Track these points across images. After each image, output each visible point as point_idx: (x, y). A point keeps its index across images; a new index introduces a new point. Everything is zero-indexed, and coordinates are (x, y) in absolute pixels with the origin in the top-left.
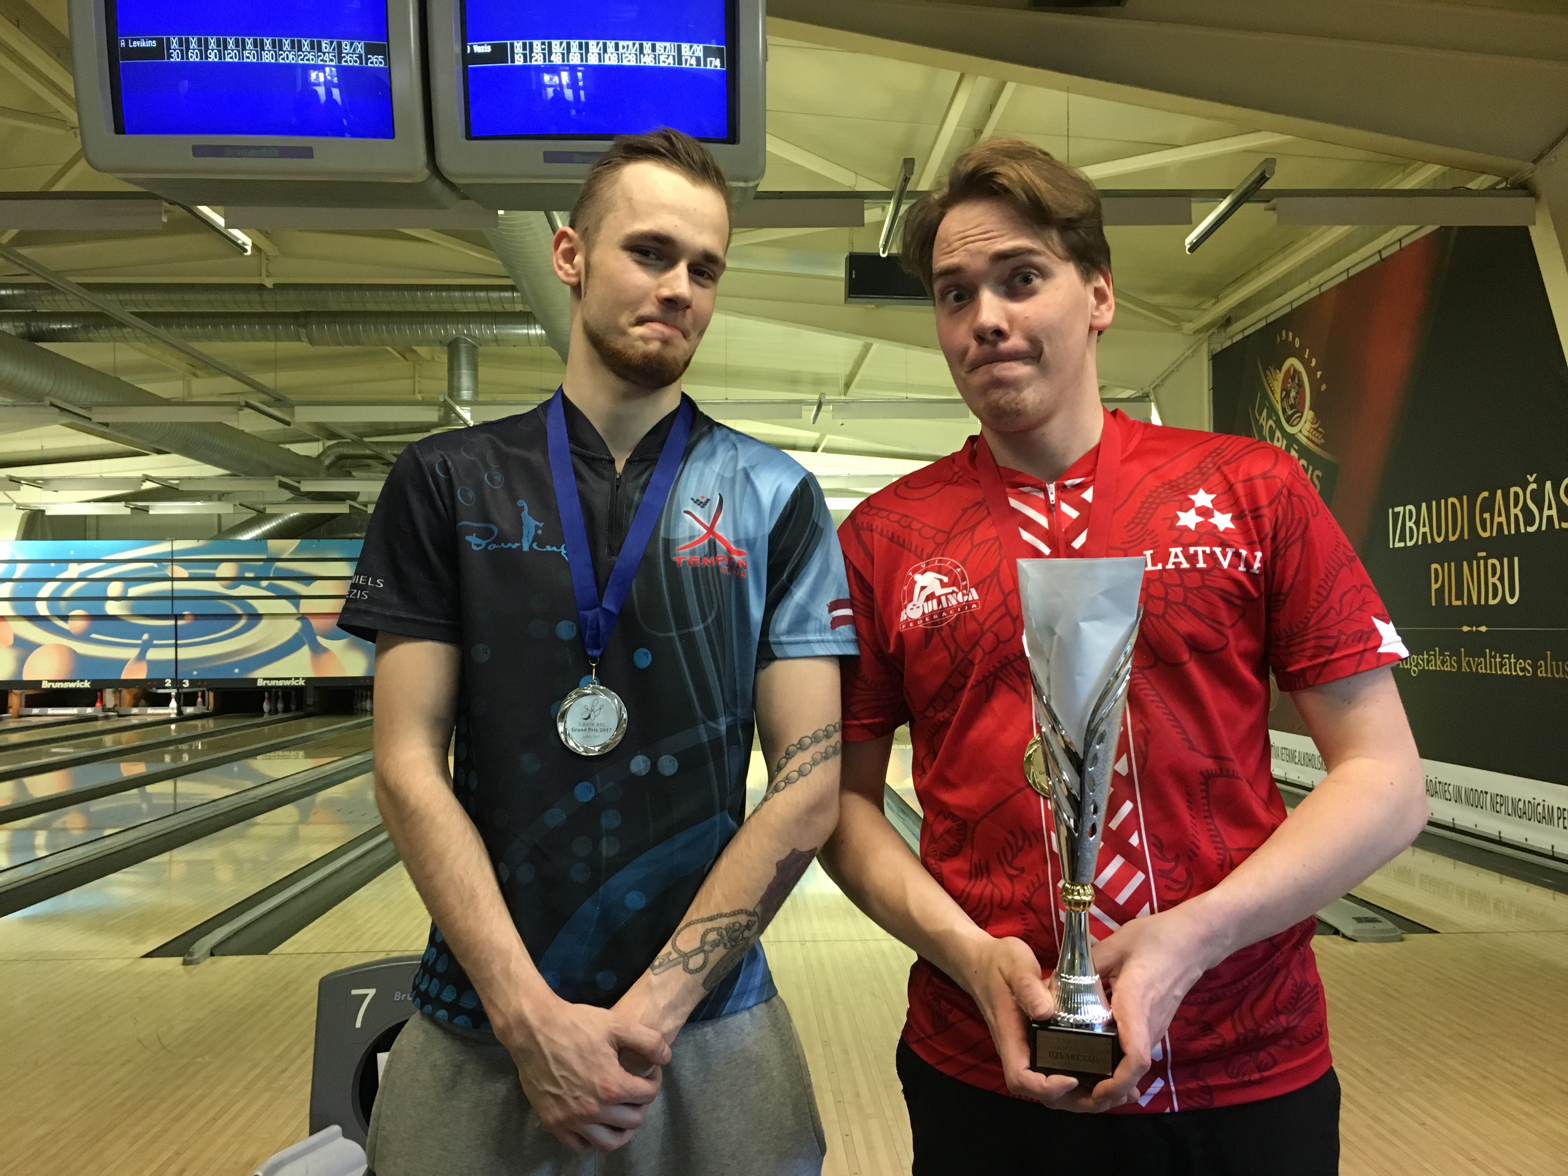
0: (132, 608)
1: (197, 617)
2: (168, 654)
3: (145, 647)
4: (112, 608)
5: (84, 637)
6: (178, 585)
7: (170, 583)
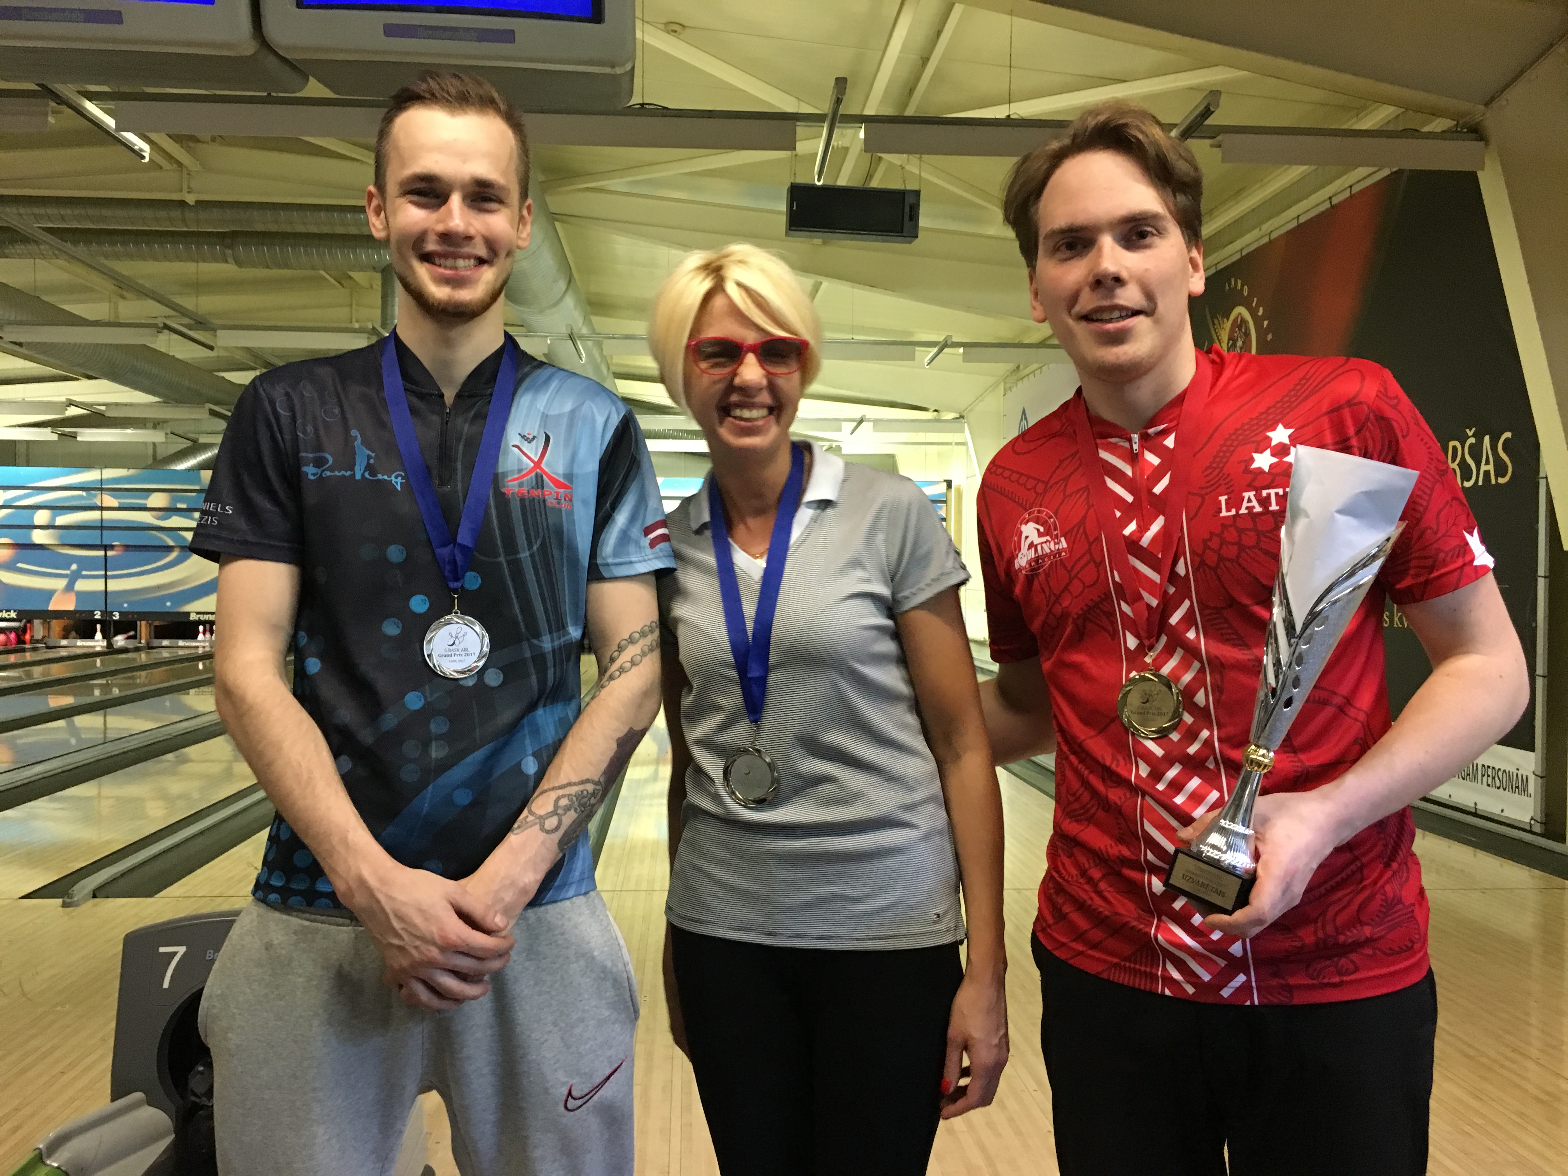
0: (61, 537)
1: (127, 547)
2: (98, 585)
3: (73, 579)
4: (39, 537)
5: (9, 566)
6: (107, 515)
7: (99, 512)
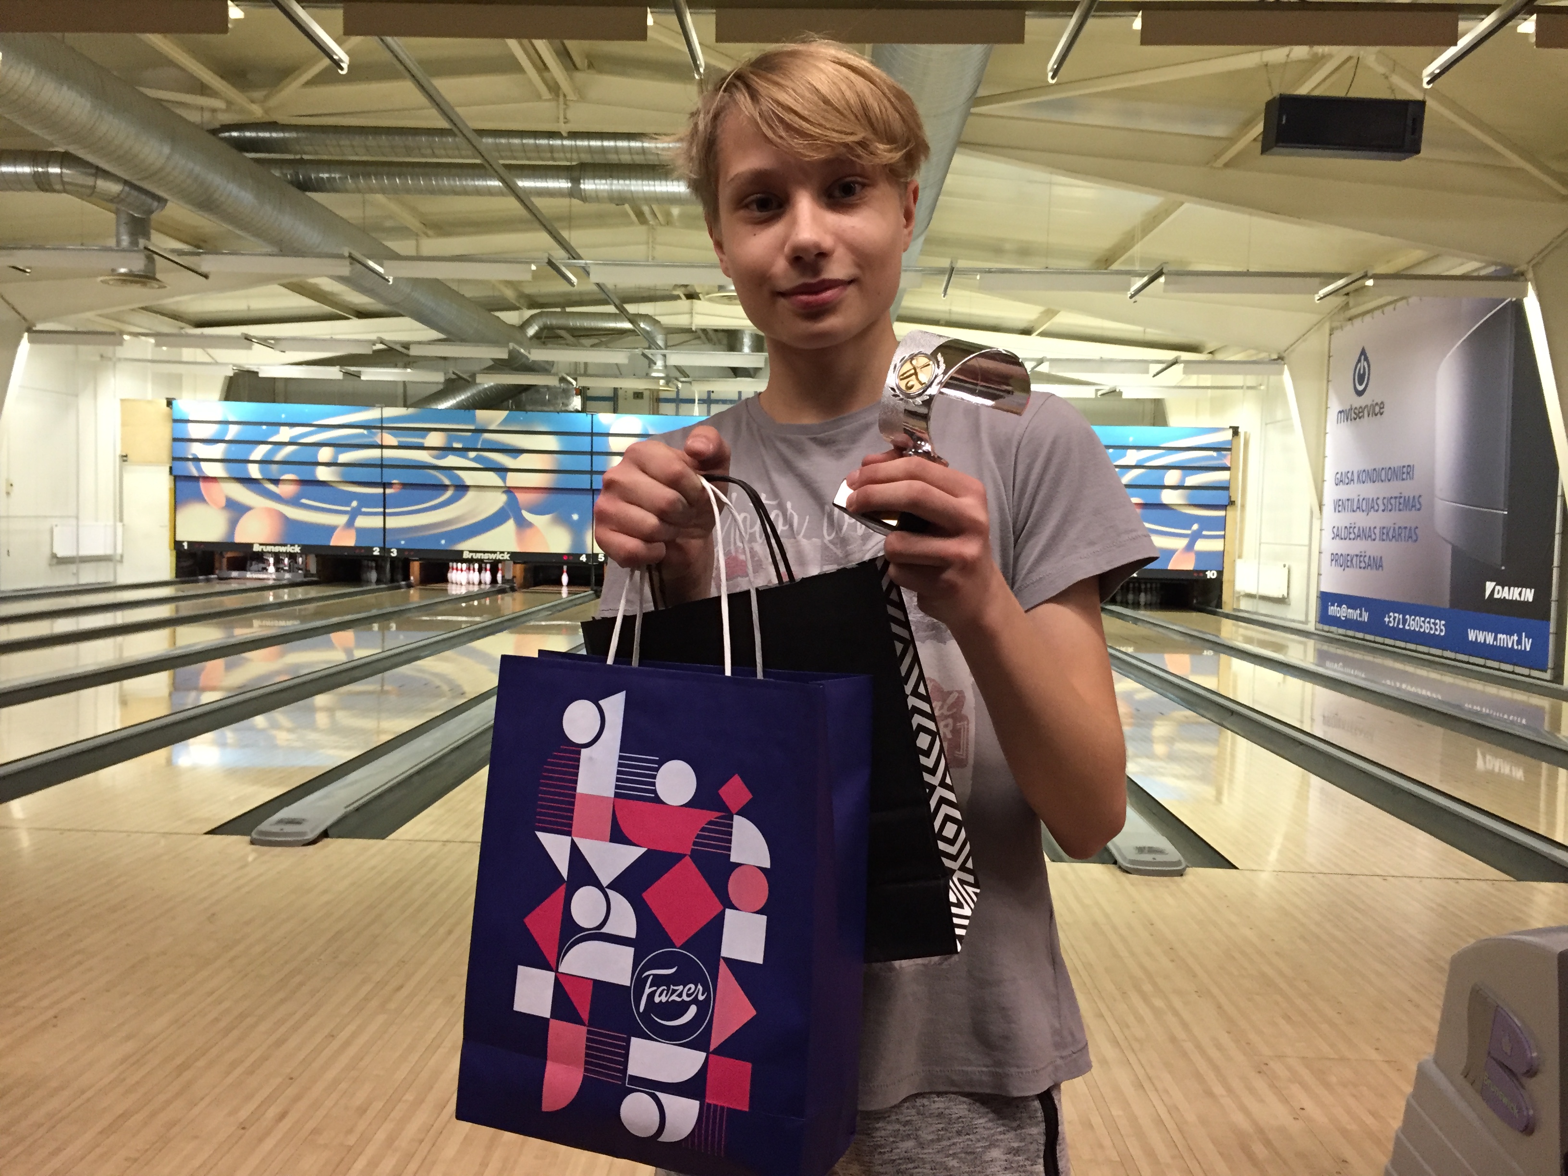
0: (342, 474)
1: (404, 485)
2: (376, 522)
3: (354, 515)
4: (323, 474)
5: (294, 502)
6: (388, 453)
7: (379, 450)
